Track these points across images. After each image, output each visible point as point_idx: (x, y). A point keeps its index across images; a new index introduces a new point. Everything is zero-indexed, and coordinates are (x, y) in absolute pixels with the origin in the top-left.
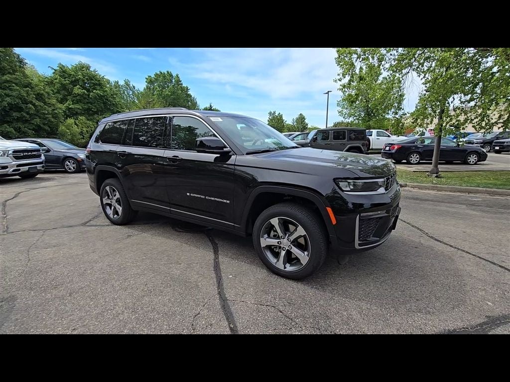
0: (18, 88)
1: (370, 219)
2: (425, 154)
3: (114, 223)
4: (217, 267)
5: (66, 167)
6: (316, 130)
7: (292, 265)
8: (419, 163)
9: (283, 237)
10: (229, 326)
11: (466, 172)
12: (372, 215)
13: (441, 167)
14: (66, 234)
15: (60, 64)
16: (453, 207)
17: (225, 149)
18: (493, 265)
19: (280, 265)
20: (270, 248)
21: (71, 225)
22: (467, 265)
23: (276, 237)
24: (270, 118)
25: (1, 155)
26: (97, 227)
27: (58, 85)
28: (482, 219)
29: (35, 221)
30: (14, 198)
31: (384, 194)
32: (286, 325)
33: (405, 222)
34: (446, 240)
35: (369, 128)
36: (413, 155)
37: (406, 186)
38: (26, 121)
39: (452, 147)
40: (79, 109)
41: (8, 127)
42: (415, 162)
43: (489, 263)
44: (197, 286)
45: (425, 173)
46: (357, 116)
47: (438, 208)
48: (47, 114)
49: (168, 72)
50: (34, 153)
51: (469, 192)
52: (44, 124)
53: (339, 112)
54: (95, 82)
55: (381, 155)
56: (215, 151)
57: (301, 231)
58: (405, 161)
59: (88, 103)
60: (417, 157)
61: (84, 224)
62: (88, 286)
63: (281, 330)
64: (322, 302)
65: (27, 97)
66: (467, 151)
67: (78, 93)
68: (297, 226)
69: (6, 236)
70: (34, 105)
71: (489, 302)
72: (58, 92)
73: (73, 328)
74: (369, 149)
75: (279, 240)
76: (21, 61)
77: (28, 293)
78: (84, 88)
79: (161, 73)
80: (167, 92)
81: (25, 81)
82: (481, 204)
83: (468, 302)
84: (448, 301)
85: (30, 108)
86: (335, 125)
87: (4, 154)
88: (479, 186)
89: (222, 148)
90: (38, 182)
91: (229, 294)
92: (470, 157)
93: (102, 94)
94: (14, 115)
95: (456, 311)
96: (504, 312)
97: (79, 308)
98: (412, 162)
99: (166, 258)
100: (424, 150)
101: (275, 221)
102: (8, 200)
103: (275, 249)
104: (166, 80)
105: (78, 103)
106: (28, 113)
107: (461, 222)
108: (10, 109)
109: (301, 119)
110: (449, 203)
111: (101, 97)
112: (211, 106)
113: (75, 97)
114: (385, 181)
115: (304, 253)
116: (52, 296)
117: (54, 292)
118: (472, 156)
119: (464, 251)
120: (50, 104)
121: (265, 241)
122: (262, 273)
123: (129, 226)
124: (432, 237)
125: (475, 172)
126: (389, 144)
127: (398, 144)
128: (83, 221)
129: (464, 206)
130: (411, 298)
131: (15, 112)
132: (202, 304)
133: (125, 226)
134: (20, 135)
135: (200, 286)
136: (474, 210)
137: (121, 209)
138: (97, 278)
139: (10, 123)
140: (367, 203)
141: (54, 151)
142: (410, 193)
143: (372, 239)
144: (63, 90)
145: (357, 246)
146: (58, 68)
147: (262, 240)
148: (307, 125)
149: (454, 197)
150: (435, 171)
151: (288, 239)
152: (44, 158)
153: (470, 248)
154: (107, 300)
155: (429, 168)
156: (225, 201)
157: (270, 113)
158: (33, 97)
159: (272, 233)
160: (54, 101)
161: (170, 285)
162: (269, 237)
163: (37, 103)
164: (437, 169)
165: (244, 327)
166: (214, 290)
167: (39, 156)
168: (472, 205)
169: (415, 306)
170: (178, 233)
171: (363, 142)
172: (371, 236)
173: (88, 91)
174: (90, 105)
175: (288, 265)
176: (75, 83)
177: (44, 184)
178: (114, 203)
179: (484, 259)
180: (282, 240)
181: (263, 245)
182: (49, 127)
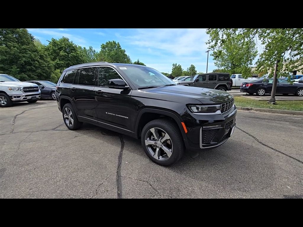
0: (30, 53)
1: (210, 130)
2: (268, 90)
3: (70, 129)
4: (120, 157)
5: (53, 97)
6: (198, 75)
7: (163, 157)
8: (264, 95)
9: (157, 140)
10: (118, 192)
11: (295, 101)
12: (212, 128)
13: (277, 98)
14: (42, 135)
15: (53, 38)
16: (281, 124)
17: (126, 86)
18: (298, 162)
19: (156, 157)
20: (150, 146)
21: (47, 129)
22: (280, 162)
23: (154, 140)
24: (174, 67)
25: (17, 90)
26: (60, 131)
27: (51, 51)
28: (299, 132)
29: (29, 127)
30: (21, 113)
31: (220, 114)
32: (151, 194)
33: (245, 132)
34: (270, 145)
35: (234, 73)
36: (261, 90)
37: (252, 109)
38: (34, 71)
39: (287, 84)
40: (63, 63)
41: (24, 74)
42: (262, 94)
43: (295, 160)
44: (106, 167)
45: (266, 101)
46: (226, 66)
47: (270, 124)
48: (45, 67)
49: (113, 41)
50: (35, 89)
51: (294, 114)
52: (43, 72)
53: (215, 63)
54: (72, 48)
55: (240, 90)
56: (119, 87)
57: (167, 137)
58: (255, 94)
59: (68, 60)
60: (263, 91)
61: (54, 129)
62: (45, 164)
63: (148, 196)
64: (178, 181)
65: (35, 57)
66: (297, 87)
67: (62, 55)
68: (165, 134)
69: (11, 135)
70: (38, 62)
71: (288, 186)
72: (52, 54)
73: (30, 188)
74: (231, 86)
75: (155, 142)
76: (32, 38)
77: (13, 167)
78: (66, 52)
79: (109, 42)
80: (113, 53)
81: (34, 49)
82: (301, 122)
83: (274, 186)
84: (261, 184)
85: (36, 64)
86: (214, 71)
87: (19, 90)
88: (301, 110)
89: (124, 86)
90: (36, 105)
91: (123, 173)
92: (300, 91)
93: (75, 55)
94: (28, 68)
95: (264, 191)
96: (297, 194)
97: (37, 177)
98: (260, 94)
99: (93, 150)
100: (268, 87)
101: (153, 130)
102: (18, 115)
103: (154, 147)
104: (112, 46)
105: (62, 61)
106: (34, 67)
107: (283, 133)
108: (25, 65)
109: (193, 68)
110: (278, 120)
111: (75, 57)
112: (138, 61)
113: (60, 57)
114: (221, 106)
115: (169, 150)
116: (24, 169)
117: (27, 167)
118: (301, 90)
119: (280, 152)
120: (47, 61)
121: (148, 142)
122: (146, 161)
123: (77, 131)
124: (261, 143)
125: (300, 101)
126: (245, 83)
127: (250, 83)
128: (54, 127)
129: (288, 123)
130: (236, 181)
131: (28, 66)
132: (106, 178)
133: (76, 131)
134: (30, 79)
135: (107, 168)
136: (294, 125)
137: (73, 121)
138: (52, 160)
139: (25, 72)
140: (211, 120)
141: (46, 88)
142: (254, 114)
143: (212, 143)
144: (54, 53)
145: (201, 147)
146: (52, 41)
147: (146, 141)
148: (196, 71)
149: (283, 117)
150: (273, 100)
151: (160, 141)
152: (40, 92)
153: (285, 150)
154: (53, 173)
155: (269, 98)
156: (126, 117)
157: (173, 65)
158: (38, 57)
159: (152, 137)
160: (49, 59)
161: (91, 166)
162: (150, 139)
163: (40, 61)
164: (275, 99)
165: (126, 193)
166: (115, 170)
167: (38, 91)
168: (294, 122)
169: (237, 186)
170: (104, 136)
171: (228, 82)
172: (212, 141)
173: (68, 53)
174: (69, 61)
175: (161, 157)
176: (60, 49)
177: (39, 106)
178: (69, 117)
179: (293, 158)
180: (157, 142)
181: (147, 144)
182: (46, 74)
